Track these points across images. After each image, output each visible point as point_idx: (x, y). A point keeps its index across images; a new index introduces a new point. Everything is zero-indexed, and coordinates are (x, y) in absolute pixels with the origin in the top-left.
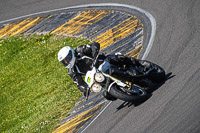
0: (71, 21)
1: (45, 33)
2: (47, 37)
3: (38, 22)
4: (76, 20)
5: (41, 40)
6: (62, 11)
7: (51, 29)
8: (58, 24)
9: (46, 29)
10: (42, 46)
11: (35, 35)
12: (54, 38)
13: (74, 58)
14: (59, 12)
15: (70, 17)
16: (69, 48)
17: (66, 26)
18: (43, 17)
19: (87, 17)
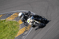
0: (11, 16)
1: (4, 19)
2: (5, 21)
3: (2, 16)
4: (13, 16)
5: (3, 21)
6: (9, 13)
7: (6, 18)
8: (8, 17)
9: (4, 18)
10: (3, 23)
11: (1, 20)
12: (7, 21)
13: (23, 16)
14: (8, 13)
15: (11, 15)
16: (22, 13)
17: (10, 17)
18: (3, 15)
19: (16, 15)
